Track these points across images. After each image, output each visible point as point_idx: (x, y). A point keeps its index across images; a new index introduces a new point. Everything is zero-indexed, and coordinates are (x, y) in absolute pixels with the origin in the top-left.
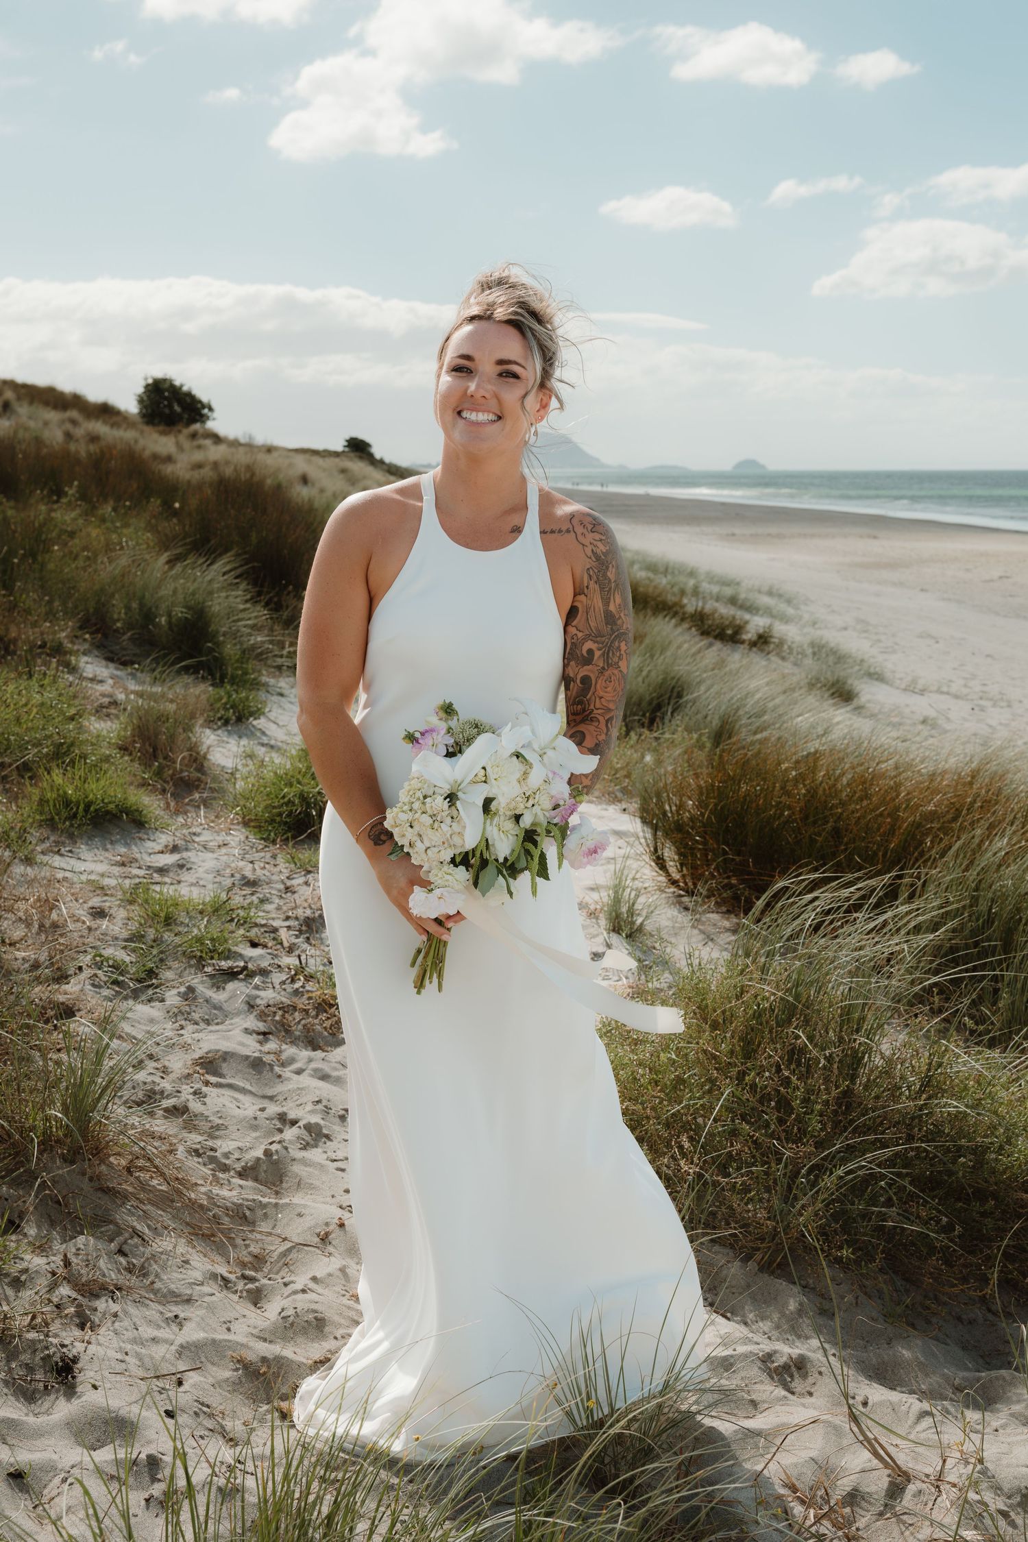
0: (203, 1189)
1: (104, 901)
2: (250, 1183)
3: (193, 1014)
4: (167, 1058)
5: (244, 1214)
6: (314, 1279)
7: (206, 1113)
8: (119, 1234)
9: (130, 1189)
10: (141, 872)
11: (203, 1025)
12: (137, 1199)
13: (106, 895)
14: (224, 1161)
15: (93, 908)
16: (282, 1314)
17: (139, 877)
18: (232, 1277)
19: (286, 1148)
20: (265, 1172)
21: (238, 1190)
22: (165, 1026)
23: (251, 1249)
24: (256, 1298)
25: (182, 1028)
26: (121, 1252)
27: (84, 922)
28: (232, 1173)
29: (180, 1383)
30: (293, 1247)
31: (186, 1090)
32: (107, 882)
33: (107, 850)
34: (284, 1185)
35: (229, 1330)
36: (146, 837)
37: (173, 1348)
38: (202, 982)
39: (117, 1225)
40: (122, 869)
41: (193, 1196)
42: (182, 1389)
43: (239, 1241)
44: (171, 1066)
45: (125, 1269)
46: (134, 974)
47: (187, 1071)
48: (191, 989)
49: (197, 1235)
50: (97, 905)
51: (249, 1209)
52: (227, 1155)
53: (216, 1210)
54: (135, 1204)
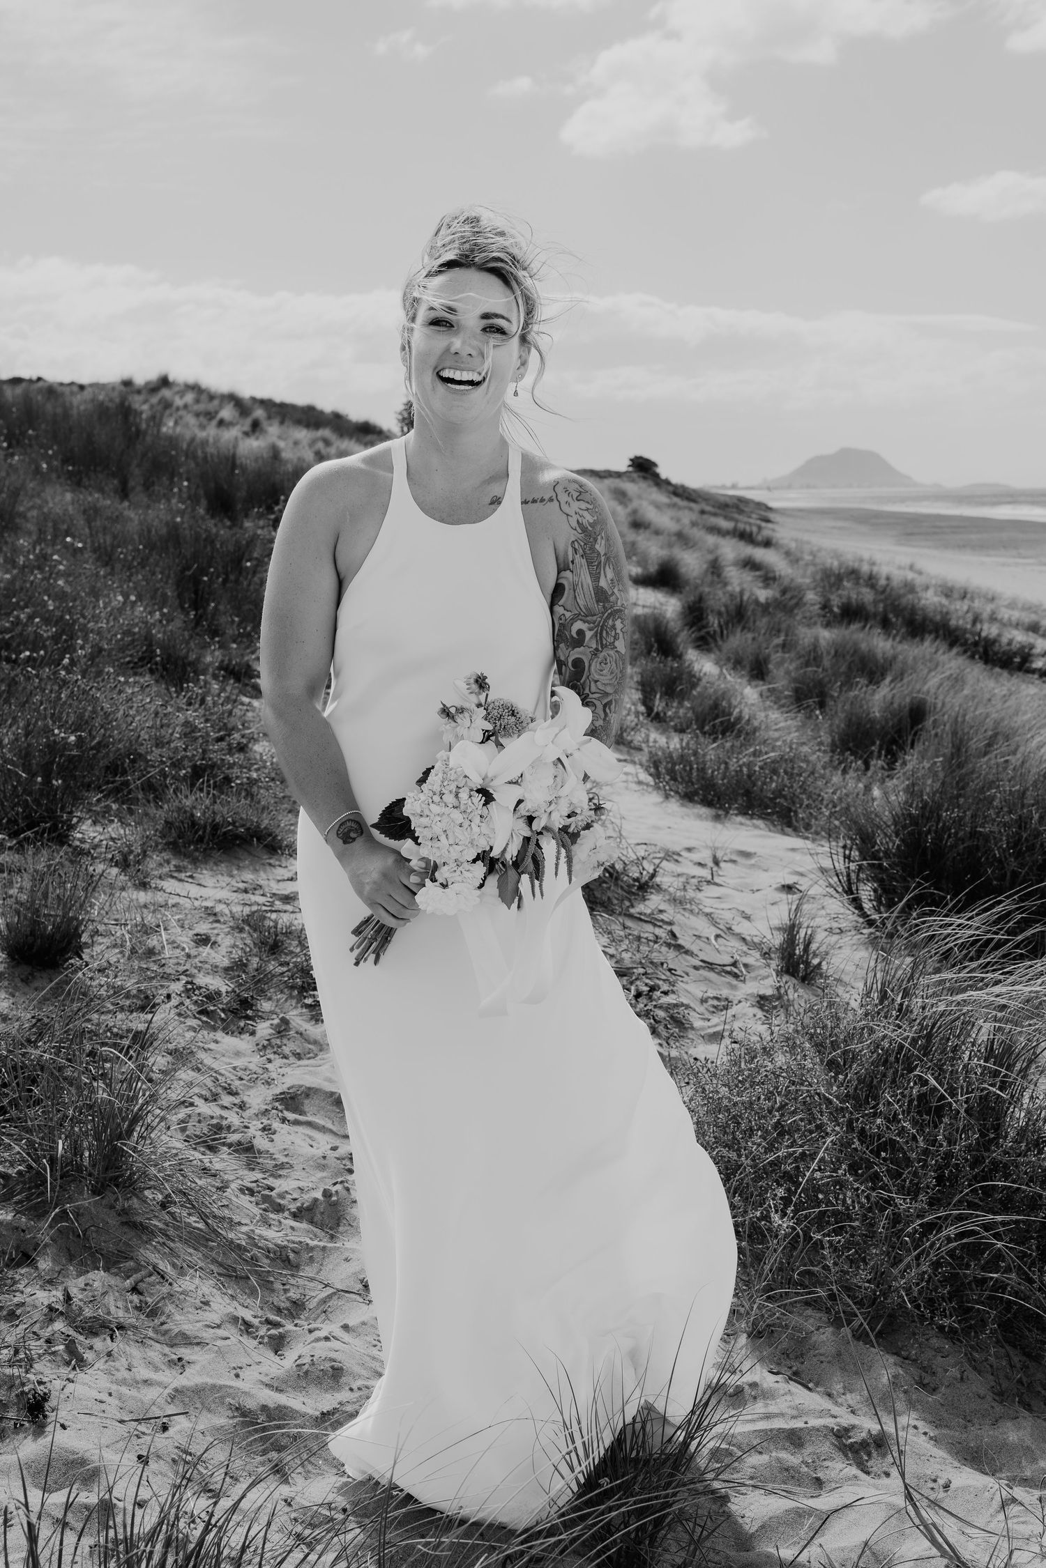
0: (244, 1229)
1: (214, 929)
2: (304, 1225)
3: (284, 1047)
4: (248, 1093)
5: (288, 1257)
6: (346, 1327)
7: (272, 1151)
8: (137, 1270)
9: (161, 1225)
10: (261, 900)
11: (292, 1059)
12: (167, 1235)
13: (218, 921)
14: (279, 1201)
15: (197, 935)
16: (298, 1362)
17: (259, 905)
18: (256, 1322)
19: (348, 1189)
20: (322, 1213)
21: (289, 1231)
22: (251, 1059)
23: (290, 1294)
24: (278, 1344)
25: (270, 1061)
26: (135, 1290)
27: (183, 949)
28: (286, 1214)
29: (165, 1428)
30: (334, 1294)
31: (255, 1126)
32: (220, 908)
33: (232, 876)
34: (341, 1229)
35: (237, 1376)
36: (277, 863)
37: (168, 1391)
38: (301, 1015)
39: (137, 1262)
40: (241, 896)
41: (231, 1235)
42: (166, 1434)
43: (278, 1286)
44: (250, 1101)
45: (136, 1308)
46: (227, 1004)
47: (266, 1107)
48: (285, 1021)
49: (230, 1276)
50: (202, 932)
51: (294, 1251)
52: (281, 1196)
53: (255, 1251)
54: (161, 1240)
